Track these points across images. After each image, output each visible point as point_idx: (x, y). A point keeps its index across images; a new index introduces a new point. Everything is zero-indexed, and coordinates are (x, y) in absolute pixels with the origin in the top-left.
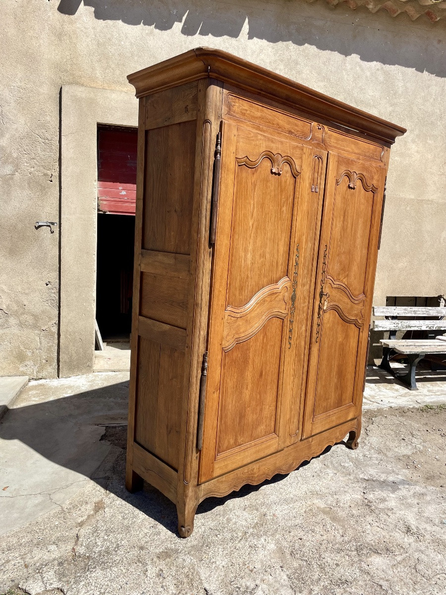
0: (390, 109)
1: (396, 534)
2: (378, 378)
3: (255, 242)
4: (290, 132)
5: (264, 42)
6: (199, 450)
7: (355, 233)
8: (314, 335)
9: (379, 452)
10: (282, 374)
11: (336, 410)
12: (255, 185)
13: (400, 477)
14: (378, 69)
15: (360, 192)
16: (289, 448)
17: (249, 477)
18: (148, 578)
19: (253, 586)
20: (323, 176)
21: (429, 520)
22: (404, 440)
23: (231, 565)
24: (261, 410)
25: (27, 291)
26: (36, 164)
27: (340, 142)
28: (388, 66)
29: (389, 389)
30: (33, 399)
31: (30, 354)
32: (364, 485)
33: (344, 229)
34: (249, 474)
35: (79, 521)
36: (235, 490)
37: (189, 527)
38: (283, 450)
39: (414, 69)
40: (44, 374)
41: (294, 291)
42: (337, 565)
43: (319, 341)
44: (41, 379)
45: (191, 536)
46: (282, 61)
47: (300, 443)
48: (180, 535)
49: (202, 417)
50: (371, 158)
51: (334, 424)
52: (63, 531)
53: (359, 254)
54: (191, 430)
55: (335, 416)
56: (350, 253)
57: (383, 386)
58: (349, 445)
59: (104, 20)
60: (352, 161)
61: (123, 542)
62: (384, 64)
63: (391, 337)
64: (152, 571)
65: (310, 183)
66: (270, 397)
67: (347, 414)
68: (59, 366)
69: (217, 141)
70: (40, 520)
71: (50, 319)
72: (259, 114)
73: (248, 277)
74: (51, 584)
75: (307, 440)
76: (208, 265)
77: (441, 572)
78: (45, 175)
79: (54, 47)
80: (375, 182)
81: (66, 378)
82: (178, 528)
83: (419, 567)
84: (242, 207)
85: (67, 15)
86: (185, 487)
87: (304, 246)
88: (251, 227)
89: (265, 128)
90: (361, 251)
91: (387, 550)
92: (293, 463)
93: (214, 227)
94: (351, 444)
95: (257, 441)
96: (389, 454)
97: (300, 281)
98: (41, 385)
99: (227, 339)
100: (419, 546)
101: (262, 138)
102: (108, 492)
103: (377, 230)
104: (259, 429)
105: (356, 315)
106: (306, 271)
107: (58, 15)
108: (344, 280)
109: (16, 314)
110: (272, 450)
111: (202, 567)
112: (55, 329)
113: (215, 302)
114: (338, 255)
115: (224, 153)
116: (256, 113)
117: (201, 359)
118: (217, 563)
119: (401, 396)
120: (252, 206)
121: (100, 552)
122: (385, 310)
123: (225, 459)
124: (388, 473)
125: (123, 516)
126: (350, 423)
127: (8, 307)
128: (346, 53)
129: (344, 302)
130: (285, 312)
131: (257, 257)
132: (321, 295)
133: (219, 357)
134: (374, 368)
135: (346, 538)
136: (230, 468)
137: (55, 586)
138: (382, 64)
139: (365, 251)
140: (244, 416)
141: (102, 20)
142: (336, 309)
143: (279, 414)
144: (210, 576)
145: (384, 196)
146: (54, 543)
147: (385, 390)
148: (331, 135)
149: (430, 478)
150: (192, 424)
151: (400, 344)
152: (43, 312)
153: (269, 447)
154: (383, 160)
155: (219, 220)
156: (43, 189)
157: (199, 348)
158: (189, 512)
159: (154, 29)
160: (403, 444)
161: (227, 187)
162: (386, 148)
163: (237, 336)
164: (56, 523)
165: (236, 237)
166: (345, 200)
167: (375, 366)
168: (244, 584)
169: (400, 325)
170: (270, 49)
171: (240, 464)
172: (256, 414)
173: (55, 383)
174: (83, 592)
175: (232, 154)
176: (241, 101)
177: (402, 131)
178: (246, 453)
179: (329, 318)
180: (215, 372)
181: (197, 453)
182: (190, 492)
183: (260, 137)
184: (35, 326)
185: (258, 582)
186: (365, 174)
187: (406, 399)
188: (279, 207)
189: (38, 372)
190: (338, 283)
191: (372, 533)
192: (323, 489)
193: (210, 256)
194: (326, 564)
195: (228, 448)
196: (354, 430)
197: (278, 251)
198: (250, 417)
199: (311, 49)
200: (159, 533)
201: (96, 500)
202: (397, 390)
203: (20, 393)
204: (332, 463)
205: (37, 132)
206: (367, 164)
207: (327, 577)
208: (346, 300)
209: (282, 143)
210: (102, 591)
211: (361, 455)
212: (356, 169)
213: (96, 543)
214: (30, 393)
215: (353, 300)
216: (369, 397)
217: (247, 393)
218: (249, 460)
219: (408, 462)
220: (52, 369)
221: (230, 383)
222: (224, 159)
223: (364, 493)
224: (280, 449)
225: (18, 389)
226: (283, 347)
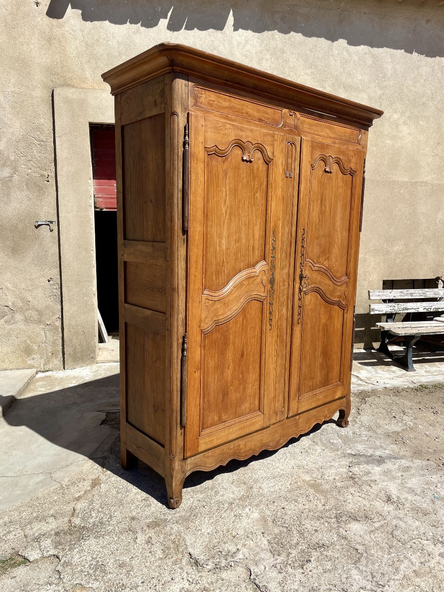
0: (380, 92)
1: (377, 503)
2: (376, 361)
3: (229, 228)
4: (260, 120)
5: (250, 33)
6: (183, 427)
7: (334, 217)
8: (296, 317)
9: (369, 429)
10: (264, 354)
11: (322, 389)
12: (226, 174)
13: (387, 452)
14: (366, 53)
15: (337, 175)
16: (275, 425)
17: (236, 453)
18: (138, 544)
19: (234, 550)
20: (297, 162)
21: (412, 491)
22: (395, 417)
23: (216, 532)
24: (244, 389)
25: (30, 288)
26: (33, 166)
27: (314, 128)
28: (376, 49)
29: (385, 371)
30: (40, 389)
31: (36, 348)
32: (351, 460)
33: (322, 213)
34: (235, 450)
35: (77, 496)
36: (222, 465)
37: (177, 499)
38: (269, 427)
39: (403, 50)
40: (50, 366)
41: (273, 274)
42: (316, 531)
43: (301, 322)
44: (48, 371)
45: (180, 507)
46: (268, 50)
47: (287, 421)
48: (170, 506)
49: (185, 396)
50: (348, 141)
51: (321, 403)
52: (61, 505)
53: (340, 236)
54: (174, 407)
55: (321, 395)
56: (330, 236)
57: (379, 369)
58: (340, 424)
59: (91, 21)
60: (327, 145)
61: (116, 513)
62: (372, 47)
63: (388, 320)
64: (141, 538)
65: (284, 168)
66: (252, 377)
67: (335, 392)
68: (64, 358)
69: (185, 132)
70: (40, 495)
71: (54, 314)
72: (227, 104)
73: (223, 262)
74: (48, 551)
75: (294, 418)
76: (182, 251)
77: (417, 536)
78: (42, 176)
79: (44, 51)
80: (352, 166)
81: (71, 369)
82: (167, 499)
83: (396, 533)
84: (214, 195)
85: (55, 19)
86: (172, 461)
87: (280, 231)
88: (225, 214)
89: (233, 117)
90: (342, 234)
91: (366, 517)
92: (280, 440)
93: (187, 215)
94: (342, 422)
95: (242, 419)
96: (379, 431)
97: (278, 264)
98: (47, 377)
99: (206, 322)
100: (397, 514)
101: (231, 127)
102: (105, 469)
103: (358, 213)
104: (243, 407)
105: (340, 297)
106: (283, 256)
107: (47, 19)
108: (325, 263)
109: (21, 310)
110: (257, 427)
111: (189, 535)
112: (58, 323)
113: (191, 287)
114: (317, 238)
115: (192, 143)
116: (224, 103)
117: (181, 341)
118: (203, 530)
119: (398, 377)
120: (224, 193)
121: (94, 522)
122: (380, 294)
123: (210, 435)
124: (376, 448)
125: (118, 491)
126: (338, 402)
127: (13, 303)
128: (332, 38)
129: (326, 284)
130: (264, 295)
131: (233, 243)
132: (301, 277)
133: (199, 339)
134: (373, 351)
135: (327, 507)
136: (215, 443)
137: (51, 553)
138: (370, 48)
139: (345, 234)
140: (227, 394)
141: (89, 22)
142: (317, 290)
143: (263, 392)
144: (195, 542)
145: (364, 179)
146: (52, 515)
147: (382, 372)
148: (304, 121)
149: (417, 453)
150: (175, 402)
151: (396, 326)
152: (47, 307)
153: (254, 424)
154: (361, 143)
155: (191, 208)
156: (40, 190)
157: (178, 330)
158: (176, 484)
159: (140, 27)
160: (394, 421)
161: (197, 177)
162: (363, 131)
163: (215, 319)
164: (56, 498)
165: (210, 223)
166: (322, 184)
167: (374, 349)
168: (226, 549)
169: (396, 308)
170: (256, 40)
171: (225, 440)
172: (239, 392)
173: (61, 374)
174: (77, 557)
175: (200, 145)
176: (207, 92)
177: (379, 113)
178: (231, 430)
179: (310, 300)
180: (195, 353)
181: (181, 429)
182: (177, 465)
183: (228, 126)
184: (40, 322)
185: (239, 547)
186: (341, 157)
187: (402, 379)
188: (253, 193)
189: (45, 364)
190: (318, 265)
191: (353, 501)
192: (310, 463)
193: (184, 243)
194: (306, 530)
195: (212, 425)
196: (343, 408)
197: (253, 236)
198: (234, 396)
199: (296, 37)
200: (149, 505)
201: (93, 477)
202: (394, 372)
203: (28, 384)
204: (321, 440)
205: (32, 135)
206: (344, 147)
207: (306, 541)
208: (328, 282)
209: (251, 130)
210: (95, 556)
211: (351, 432)
212: (332, 153)
213: (91, 515)
214: (37, 384)
215: (335, 282)
216: (365, 379)
217: (229, 373)
218: (234, 436)
219: (397, 438)
220: (58, 361)
221: (211, 363)
222: (192, 149)
223: (350, 466)
224: (265, 426)
225: (26, 380)
226: (264, 328)
